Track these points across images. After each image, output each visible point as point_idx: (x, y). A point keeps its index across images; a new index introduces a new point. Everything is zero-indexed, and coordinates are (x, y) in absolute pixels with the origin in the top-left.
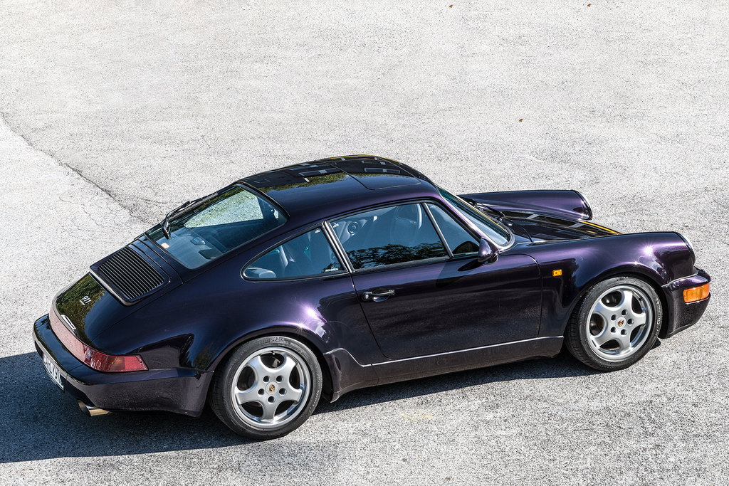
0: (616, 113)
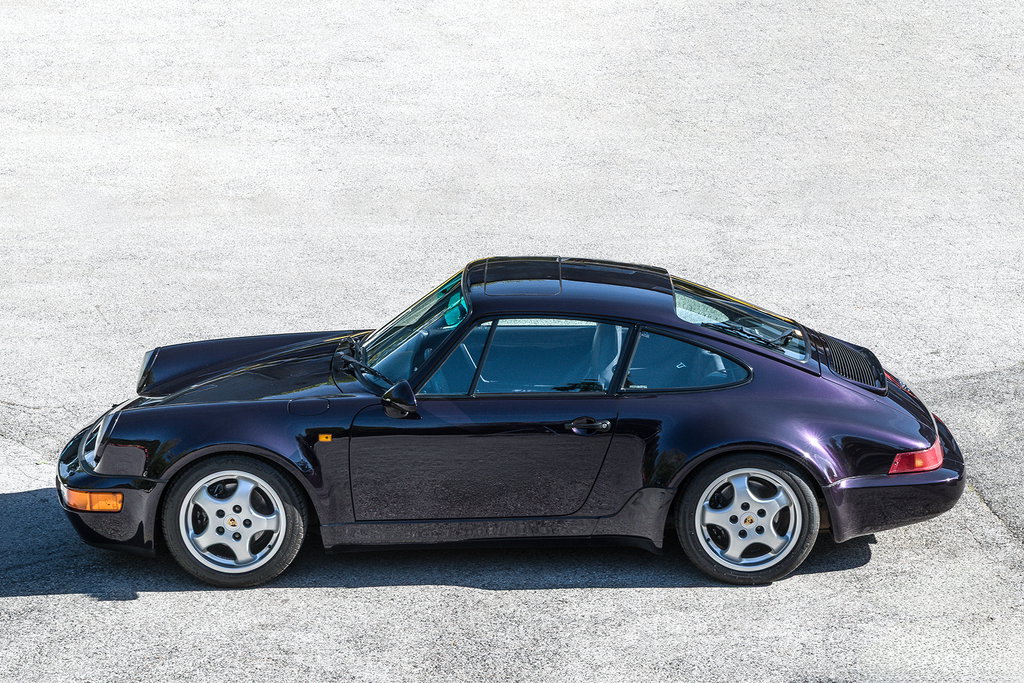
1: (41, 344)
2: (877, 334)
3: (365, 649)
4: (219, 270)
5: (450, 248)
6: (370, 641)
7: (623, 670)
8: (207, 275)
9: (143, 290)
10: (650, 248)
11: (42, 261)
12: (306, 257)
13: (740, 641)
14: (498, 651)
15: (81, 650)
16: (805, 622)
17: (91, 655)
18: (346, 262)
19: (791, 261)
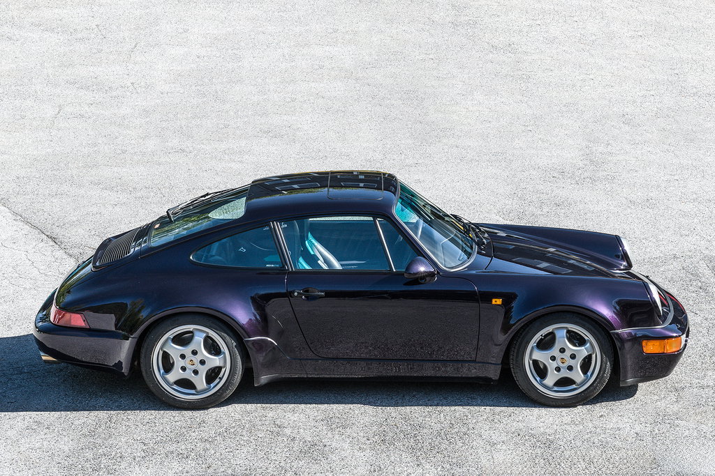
0: (586, 174)
1: (117, 209)
2: (695, 220)
3: (334, 426)
4: (241, 162)
5: (401, 152)
6: (337, 420)
7: (512, 447)
8: (232, 165)
9: (188, 174)
10: (540, 157)
11: (120, 152)
12: (301, 155)
13: (593, 430)
14: (425, 431)
15: (138, 419)
16: (639, 418)
17: (145, 423)
18: (329, 159)
19: (637, 169)
